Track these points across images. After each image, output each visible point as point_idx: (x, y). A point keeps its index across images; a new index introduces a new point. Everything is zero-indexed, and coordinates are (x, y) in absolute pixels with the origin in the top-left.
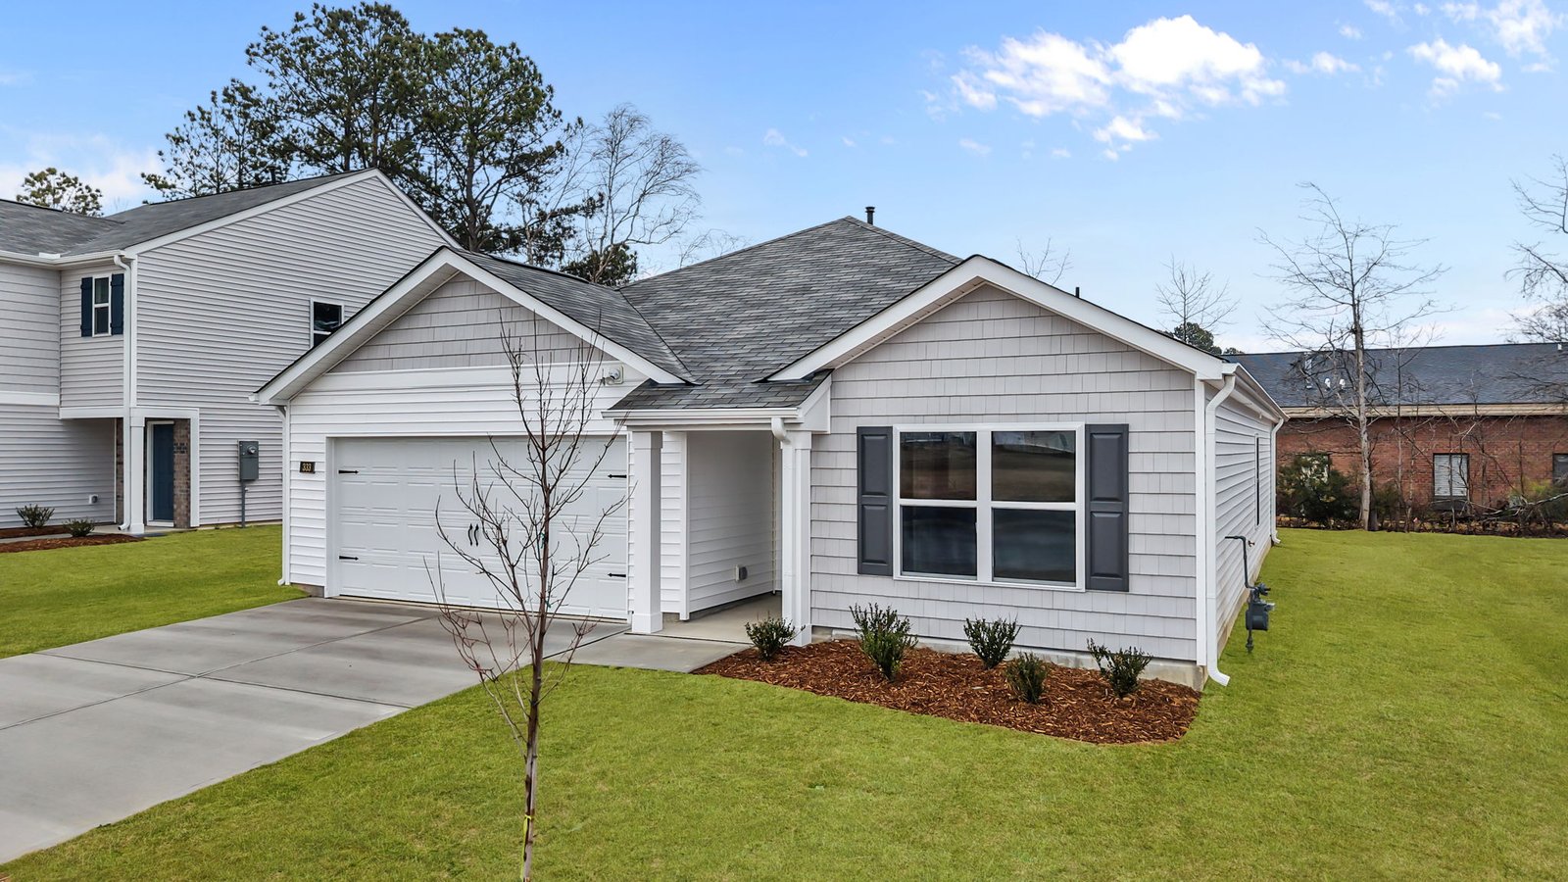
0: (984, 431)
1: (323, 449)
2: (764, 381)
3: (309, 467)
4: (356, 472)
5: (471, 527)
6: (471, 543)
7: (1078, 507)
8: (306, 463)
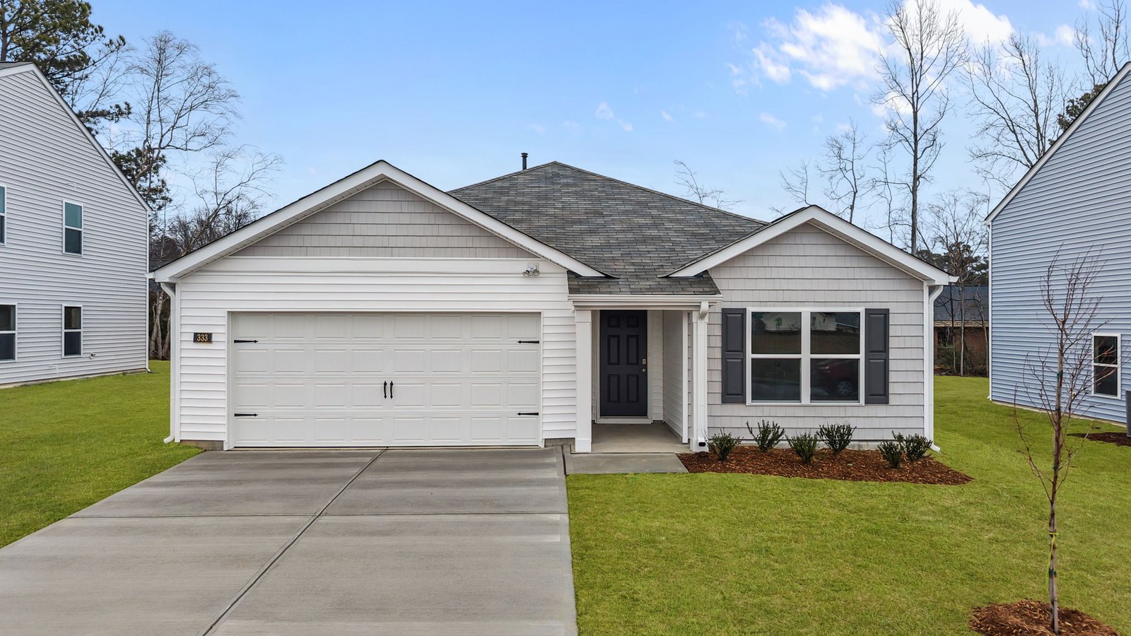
0: (806, 311)
1: (224, 321)
2: (667, 277)
3: (205, 338)
4: (255, 342)
5: (385, 384)
6: (385, 397)
7: (861, 356)
8: (201, 334)
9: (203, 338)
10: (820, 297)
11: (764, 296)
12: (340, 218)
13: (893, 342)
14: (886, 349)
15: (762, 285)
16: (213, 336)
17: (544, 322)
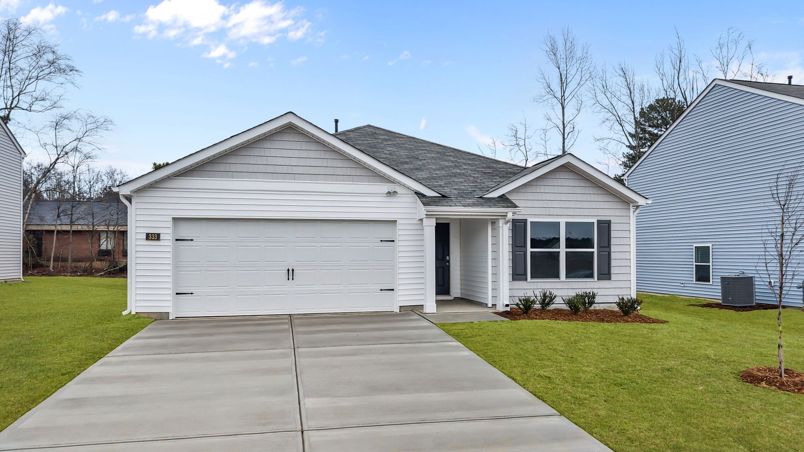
0: (563, 221)
1: (170, 224)
2: (481, 197)
3: (155, 237)
4: (192, 240)
5: (288, 270)
6: (288, 279)
7: (595, 250)
8: (152, 234)
9: (153, 237)
10: (571, 212)
11: (537, 211)
12: (256, 152)
13: (613, 241)
14: (609, 246)
15: (537, 204)
16: (161, 235)
17: (399, 227)
